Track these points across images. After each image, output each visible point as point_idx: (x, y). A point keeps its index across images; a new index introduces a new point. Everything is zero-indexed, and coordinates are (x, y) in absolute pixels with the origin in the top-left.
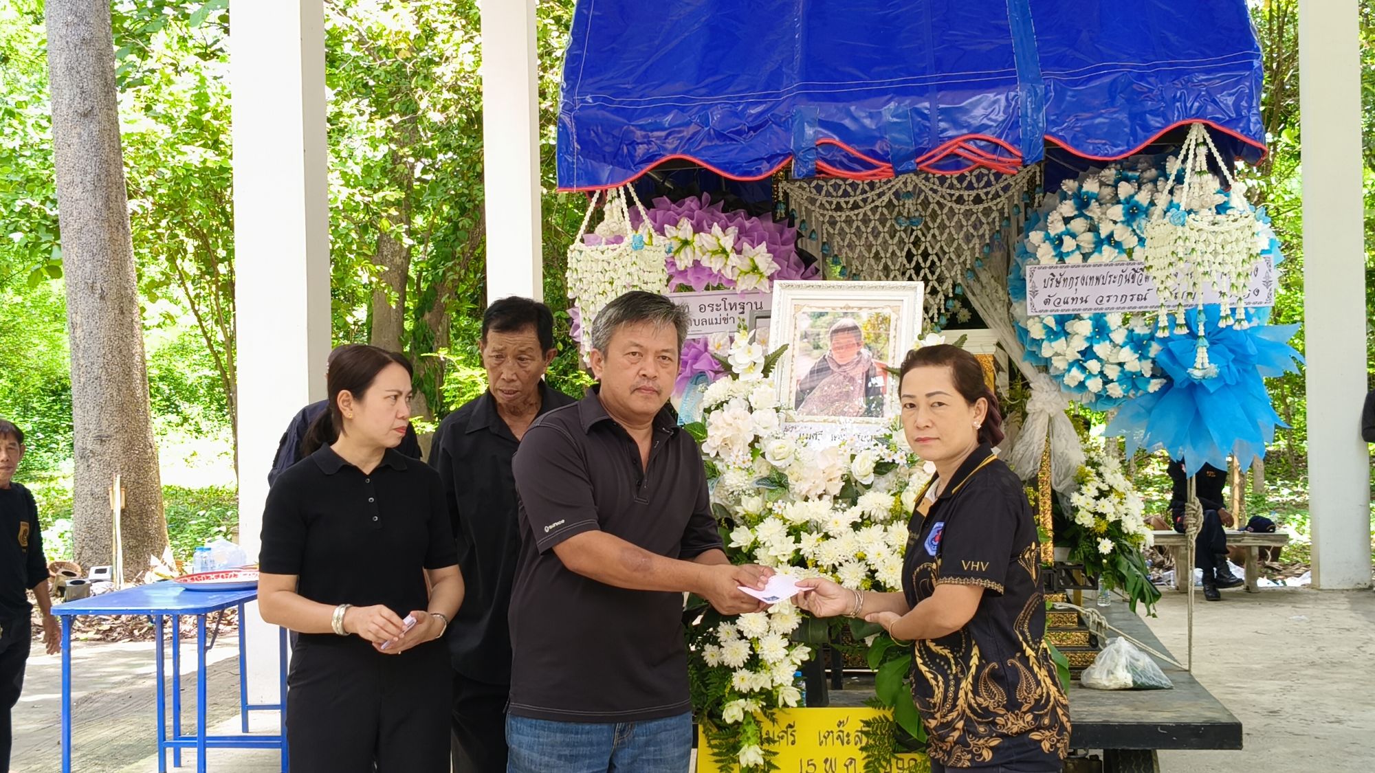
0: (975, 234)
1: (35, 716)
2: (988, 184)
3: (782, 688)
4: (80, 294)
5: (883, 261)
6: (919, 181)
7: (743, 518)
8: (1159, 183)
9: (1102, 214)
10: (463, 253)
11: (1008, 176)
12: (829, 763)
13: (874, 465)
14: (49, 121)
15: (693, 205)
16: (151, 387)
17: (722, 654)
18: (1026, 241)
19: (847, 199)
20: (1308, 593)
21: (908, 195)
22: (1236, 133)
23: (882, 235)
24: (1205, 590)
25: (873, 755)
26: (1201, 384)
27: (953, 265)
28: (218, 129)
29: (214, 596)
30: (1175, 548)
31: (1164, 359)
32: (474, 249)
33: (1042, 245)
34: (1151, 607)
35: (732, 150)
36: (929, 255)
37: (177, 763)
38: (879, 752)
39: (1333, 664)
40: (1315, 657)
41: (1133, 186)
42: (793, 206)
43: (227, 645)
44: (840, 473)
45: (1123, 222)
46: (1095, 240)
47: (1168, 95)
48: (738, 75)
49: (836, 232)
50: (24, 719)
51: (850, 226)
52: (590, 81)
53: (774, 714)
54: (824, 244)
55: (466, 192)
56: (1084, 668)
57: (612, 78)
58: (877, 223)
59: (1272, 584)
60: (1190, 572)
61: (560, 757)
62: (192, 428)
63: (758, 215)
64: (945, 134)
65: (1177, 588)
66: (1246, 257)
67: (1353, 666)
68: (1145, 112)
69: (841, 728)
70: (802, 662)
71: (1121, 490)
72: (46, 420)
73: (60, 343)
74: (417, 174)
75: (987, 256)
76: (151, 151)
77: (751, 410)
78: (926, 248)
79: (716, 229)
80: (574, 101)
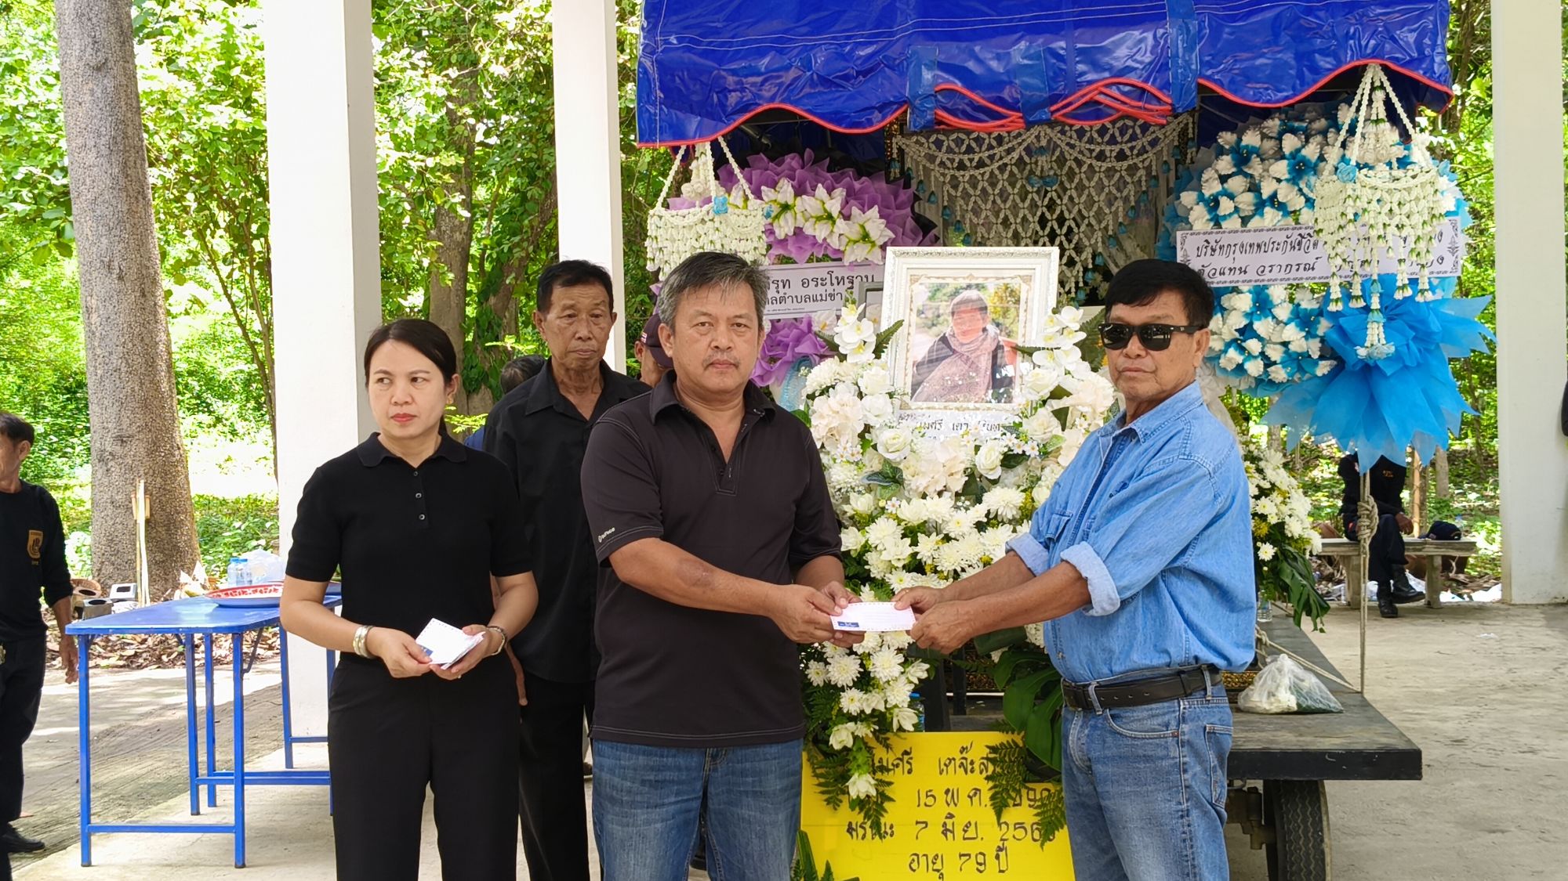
0: (1118, 195)
1: (50, 752)
2: (1133, 138)
3: (896, 710)
4: (95, 274)
5: (1013, 227)
6: (1054, 134)
7: (852, 518)
8: (1329, 135)
9: (1264, 171)
10: (532, 228)
11: (1156, 128)
12: (950, 794)
13: (1001, 457)
14: (57, 77)
15: (794, 164)
16: (178, 383)
17: (828, 672)
18: (1176, 202)
19: (971, 156)
20: (1498, 609)
21: (1042, 150)
22: (1418, 75)
23: (1011, 197)
24: (1380, 606)
25: (1001, 785)
26: (1377, 367)
27: (1093, 231)
28: (250, 86)
29: (252, 612)
30: (1346, 559)
31: (1335, 337)
32: (545, 223)
33: (1195, 207)
34: (1318, 620)
35: (840, 97)
36: (1066, 220)
37: (212, 802)
38: (1007, 782)
39: (1526, 688)
40: (1506, 680)
41: (1299, 139)
42: (908, 164)
43: (268, 671)
44: (963, 467)
45: (1288, 180)
46: (1255, 201)
47: (1340, 32)
48: (845, 11)
49: (959, 194)
50: (39, 755)
51: (975, 187)
52: (674, 19)
53: (888, 739)
54: (945, 208)
55: (535, 156)
56: (1242, 689)
57: (699, 15)
58: (1006, 184)
59: (1458, 599)
60: (1363, 585)
61: (643, 782)
62: (226, 429)
63: (869, 175)
64: (1083, 79)
65: (1349, 604)
66: (1426, 217)
67: (1547, 689)
68: (1315, 51)
69: (964, 755)
70: (919, 679)
71: (1284, 488)
72: (59, 421)
73: (73, 333)
74: (479, 137)
75: (1133, 222)
76: (172, 112)
77: (861, 395)
78: (1062, 212)
79: (821, 191)
80: (656, 42)
